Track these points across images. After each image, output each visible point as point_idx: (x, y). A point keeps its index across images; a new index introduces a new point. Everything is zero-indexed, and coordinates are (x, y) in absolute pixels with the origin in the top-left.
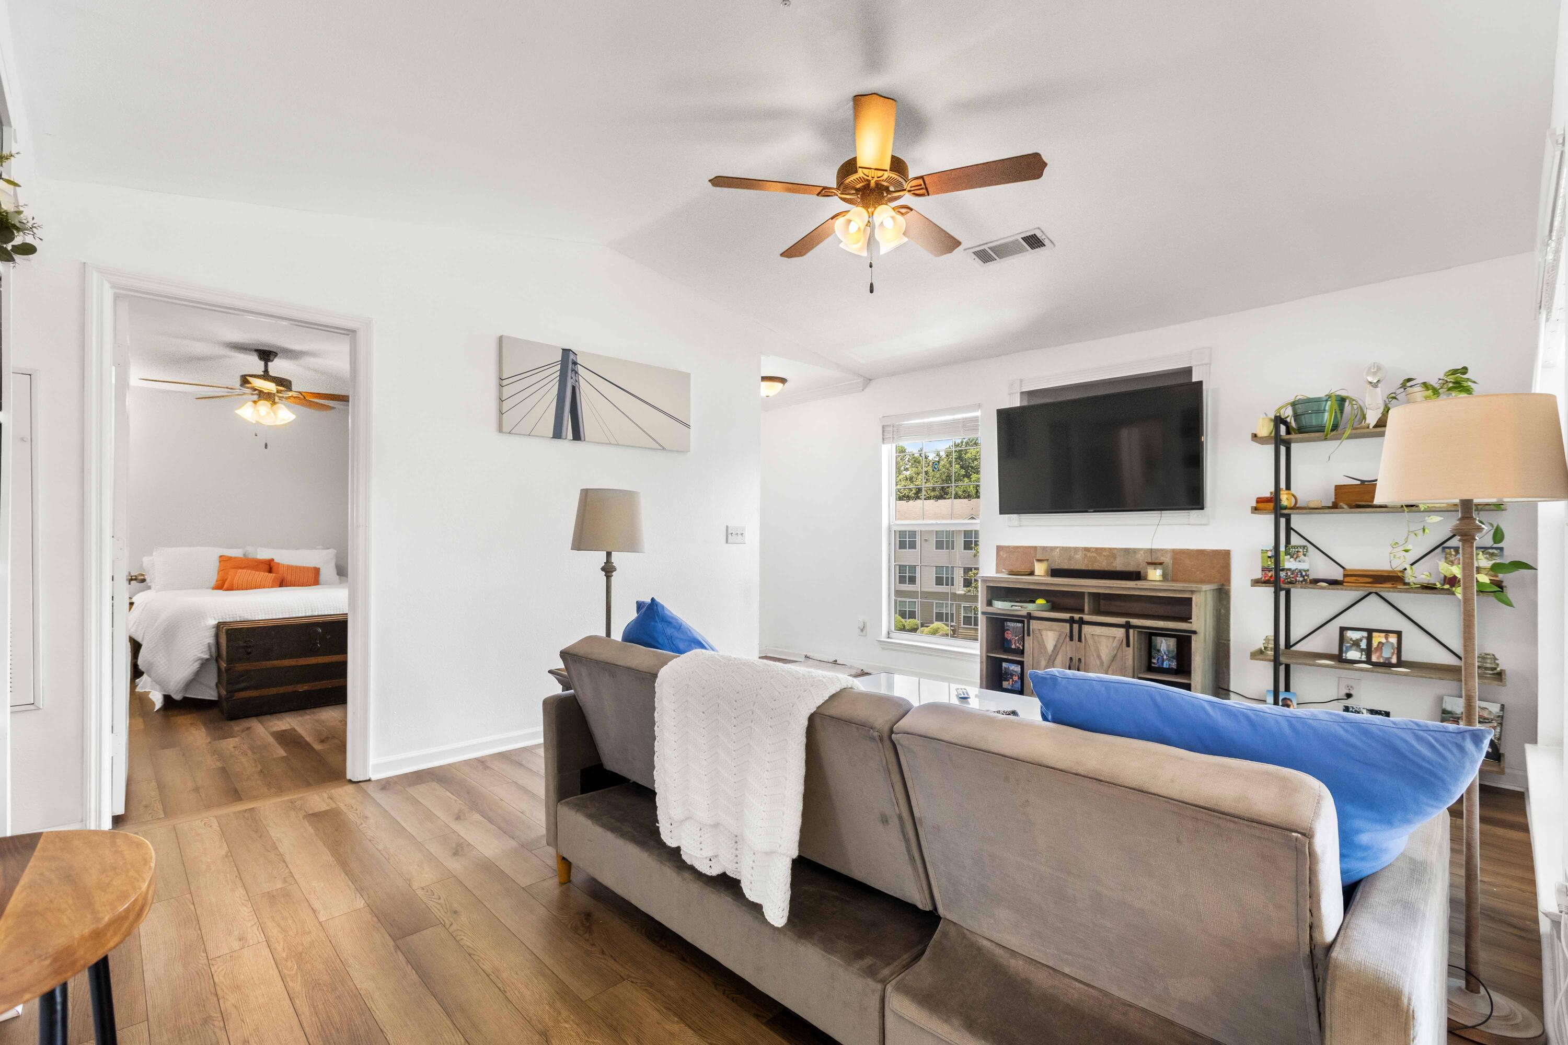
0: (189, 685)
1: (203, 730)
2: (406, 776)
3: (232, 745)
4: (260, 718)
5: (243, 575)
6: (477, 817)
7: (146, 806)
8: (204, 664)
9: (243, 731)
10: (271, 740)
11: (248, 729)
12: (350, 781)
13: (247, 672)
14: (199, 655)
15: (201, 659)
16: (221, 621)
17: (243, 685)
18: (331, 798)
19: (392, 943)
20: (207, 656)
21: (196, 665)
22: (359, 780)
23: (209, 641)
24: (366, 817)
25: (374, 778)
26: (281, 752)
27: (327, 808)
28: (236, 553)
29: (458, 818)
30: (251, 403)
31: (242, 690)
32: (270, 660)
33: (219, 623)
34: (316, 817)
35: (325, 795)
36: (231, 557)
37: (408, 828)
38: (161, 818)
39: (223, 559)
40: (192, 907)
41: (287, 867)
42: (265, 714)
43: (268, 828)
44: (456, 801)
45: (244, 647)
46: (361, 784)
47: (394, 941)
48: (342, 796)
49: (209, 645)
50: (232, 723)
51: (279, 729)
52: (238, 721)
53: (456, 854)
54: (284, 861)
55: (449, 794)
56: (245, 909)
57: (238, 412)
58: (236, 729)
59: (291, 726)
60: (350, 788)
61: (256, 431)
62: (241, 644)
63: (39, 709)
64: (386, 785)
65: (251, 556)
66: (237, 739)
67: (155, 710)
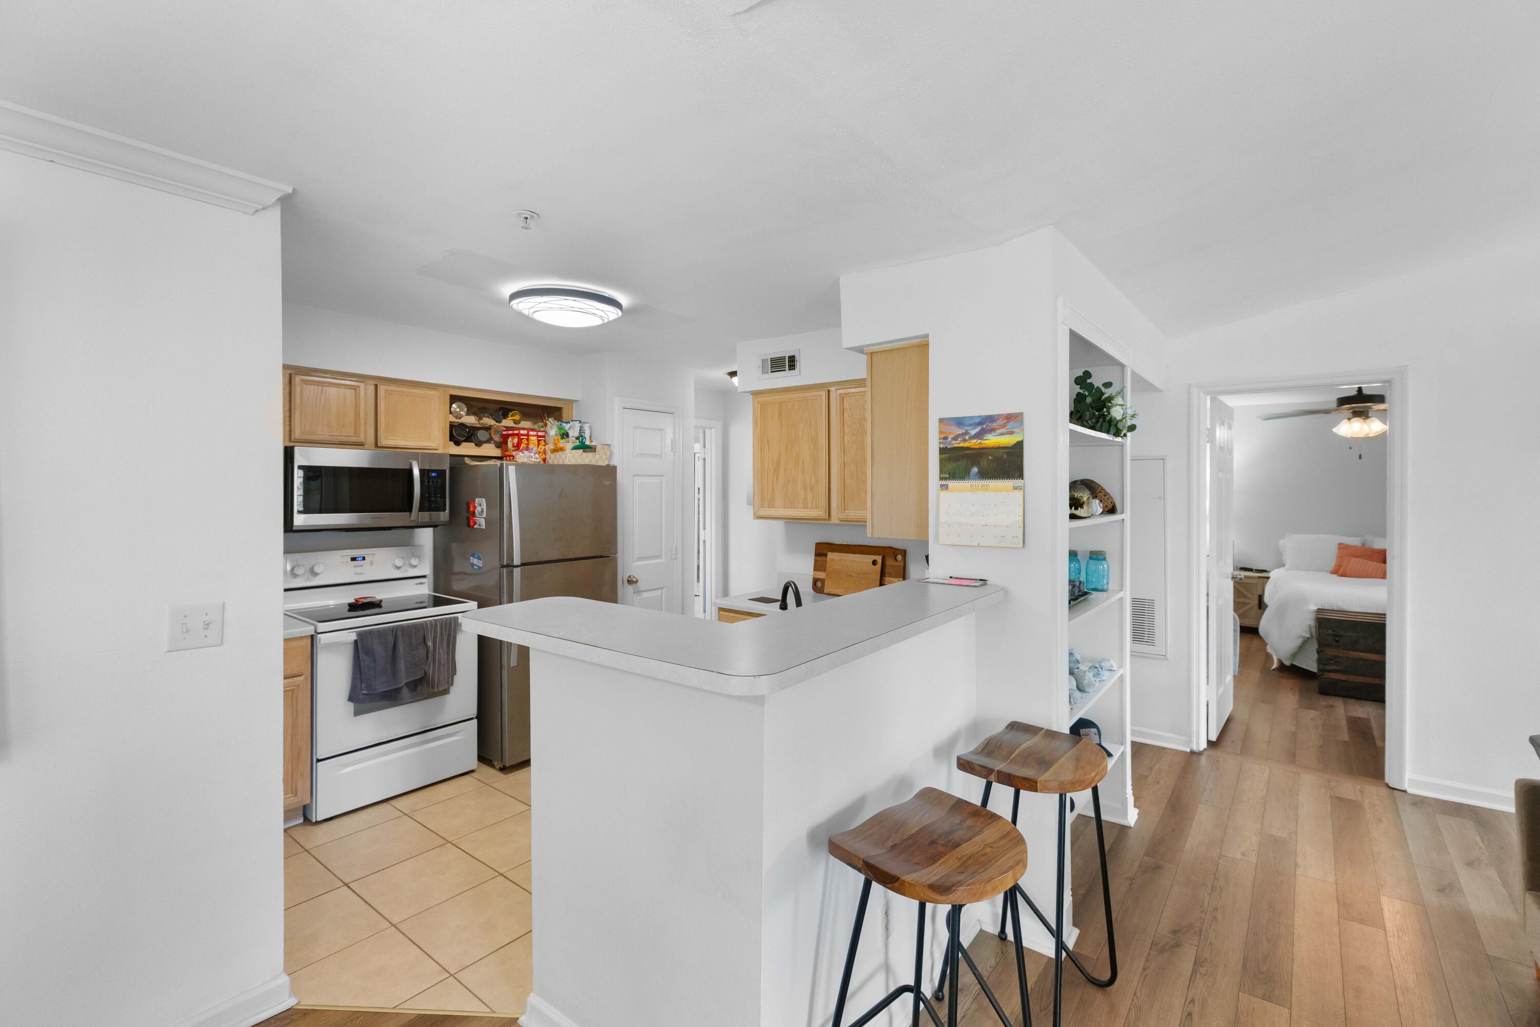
0: (1294, 655)
1: (1297, 697)
2: (1446, 802)
3: (1310, 717)
4: (1346, 700)
5: (1356, 563)
6: (1492, 873)
7: (1233, 742)
8: (1306, 642)
9: (1326, 707)
10: (1344, 723)
11: (1332, 706)
12: (1387, 785)
13: (1336, 657)
14: (1302, 633)
15: (1304, 637)
16: (1320, 607)
17: (1334, 667)
18: (1361, 791)
19: (1336, 917)
20: (1308, 635)
21: (1299, 642)
22: (1394, 787)
23: (1309, 624)
24: (1380, 821)
25: (1410, 791)
26: (1345, 737)
27: (1353, 799)
28: (1354, 541)
29: (1470, 864)
30: (1346, 420)
31: (1330, 671)
32: (1355, 650)
33: (1318, 609)
34: (1339, 801)
35: (1359, 787)
36: (1348, 545)
37: (1411, 847)
38: (1237, 754)
39: (1342, 547)
40: (1227, 819)
41: (1297, 826)
42: (1352, 697)
43: (1300, 793)
44: (1481, 848)
45: (1333, 635)
46: (1396, 792)
47: (1339, 918)
48: (1371, 793)
49: (1310, 627)
50: (1323, 698)
51: (1357, 716)
52: (1327, 696)
53: (1441, 890)
54: (1297, 822)
55: (1478, 839)
56: (1255, 838)
57: (1334, 430)
58: (1323, 703)
59: (1368, 715)
60: (1384, 791)
61: (1351, 443)
62: (1330, 632)
63: (1168, 660)
64: (1419, 802)
65: (1368, 545)
66: (1317, 713)
67: (1272, 669)
